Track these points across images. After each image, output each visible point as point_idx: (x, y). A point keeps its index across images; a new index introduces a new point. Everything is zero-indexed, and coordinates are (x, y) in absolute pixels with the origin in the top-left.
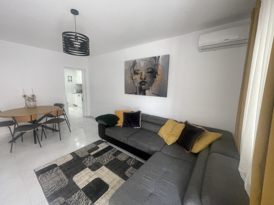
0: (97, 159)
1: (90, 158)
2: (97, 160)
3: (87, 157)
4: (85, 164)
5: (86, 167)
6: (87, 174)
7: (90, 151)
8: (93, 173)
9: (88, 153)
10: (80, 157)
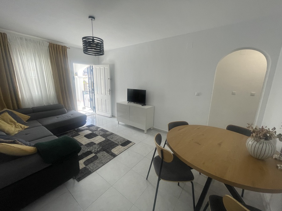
0: (88, 150)
1: (95, 150)
2: (89, 148)
3: (98, 152)
4: (99, 146)
5: (97, 144)
6: (97, 141)
7: (95, 158)
8: (93, 141)
9: (98, 156)
10: (104, 152)
